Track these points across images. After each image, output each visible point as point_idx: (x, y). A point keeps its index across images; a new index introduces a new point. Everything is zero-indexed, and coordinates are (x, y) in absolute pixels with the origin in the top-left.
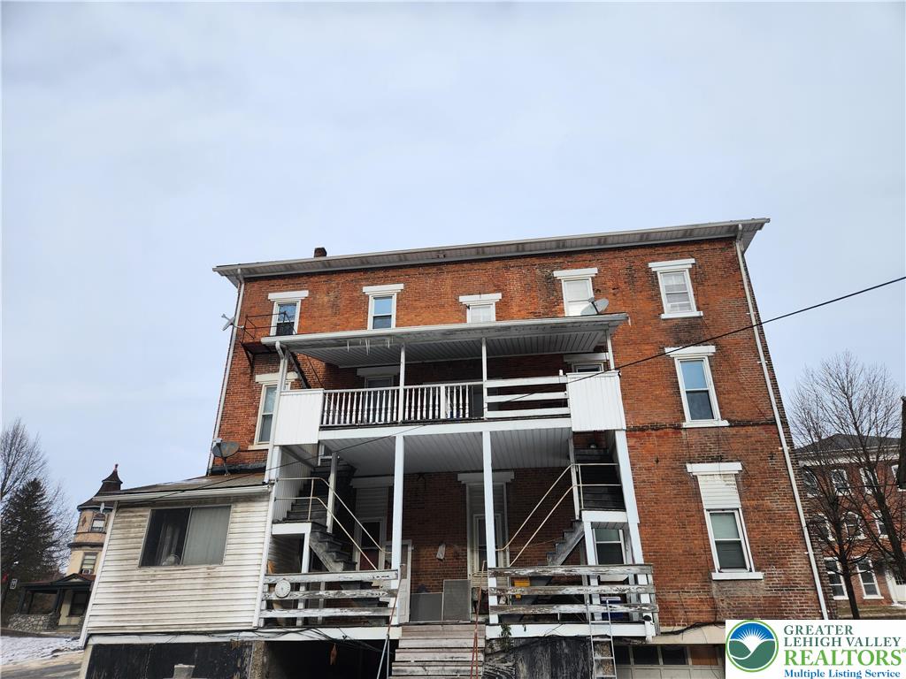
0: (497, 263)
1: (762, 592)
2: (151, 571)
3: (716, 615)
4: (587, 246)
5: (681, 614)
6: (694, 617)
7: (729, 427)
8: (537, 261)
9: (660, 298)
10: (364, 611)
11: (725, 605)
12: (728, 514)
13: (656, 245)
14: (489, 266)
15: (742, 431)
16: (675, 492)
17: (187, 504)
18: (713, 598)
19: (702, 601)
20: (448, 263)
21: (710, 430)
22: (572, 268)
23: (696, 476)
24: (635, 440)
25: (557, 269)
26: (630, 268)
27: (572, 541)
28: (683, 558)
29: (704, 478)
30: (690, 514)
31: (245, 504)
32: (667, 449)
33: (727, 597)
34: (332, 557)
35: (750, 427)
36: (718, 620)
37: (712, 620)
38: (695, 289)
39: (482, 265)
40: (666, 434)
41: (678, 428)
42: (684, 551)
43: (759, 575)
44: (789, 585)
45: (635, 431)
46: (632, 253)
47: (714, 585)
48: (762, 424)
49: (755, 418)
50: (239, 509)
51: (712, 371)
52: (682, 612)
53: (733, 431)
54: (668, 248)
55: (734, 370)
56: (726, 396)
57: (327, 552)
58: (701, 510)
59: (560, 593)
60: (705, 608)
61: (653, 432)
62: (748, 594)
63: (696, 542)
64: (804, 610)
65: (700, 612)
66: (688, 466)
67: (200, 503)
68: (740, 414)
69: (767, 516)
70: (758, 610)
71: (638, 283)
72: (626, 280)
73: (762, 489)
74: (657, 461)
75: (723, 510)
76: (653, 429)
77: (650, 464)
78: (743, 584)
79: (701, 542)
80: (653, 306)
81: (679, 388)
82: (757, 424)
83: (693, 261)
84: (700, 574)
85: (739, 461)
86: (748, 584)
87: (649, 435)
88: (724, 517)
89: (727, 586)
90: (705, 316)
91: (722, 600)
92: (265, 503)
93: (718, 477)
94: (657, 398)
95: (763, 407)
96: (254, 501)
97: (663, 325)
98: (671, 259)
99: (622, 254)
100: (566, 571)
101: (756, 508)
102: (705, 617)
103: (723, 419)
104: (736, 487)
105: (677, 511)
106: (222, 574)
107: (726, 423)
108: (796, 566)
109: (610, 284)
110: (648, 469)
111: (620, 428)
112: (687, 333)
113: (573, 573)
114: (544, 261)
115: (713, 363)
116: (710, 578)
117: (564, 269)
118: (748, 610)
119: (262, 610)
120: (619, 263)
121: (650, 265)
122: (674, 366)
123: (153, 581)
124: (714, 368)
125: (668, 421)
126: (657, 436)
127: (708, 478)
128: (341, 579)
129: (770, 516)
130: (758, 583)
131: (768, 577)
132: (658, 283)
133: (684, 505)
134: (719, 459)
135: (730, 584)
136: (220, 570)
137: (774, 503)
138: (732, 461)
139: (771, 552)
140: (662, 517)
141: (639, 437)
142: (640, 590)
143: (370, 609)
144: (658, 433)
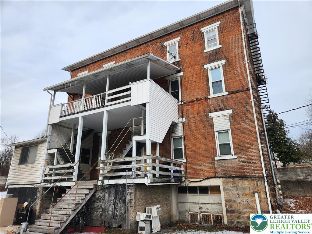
0: (145, 45)
1: (236, 164)
2: (21, 166)
3: (216, 174)
4: (176, 28)
5: (202, 174)
6: (207, 175)
7: (228, 94)
8: (158, 40)
9: (204, 44)
10: (66, 177)
11: (220, 170)
12: (225, 132)
13: (204, 20)
14: (142, 47)
15: (234, 95)
16: (203, 125)
17: (29, 145)
18: (215, 167)
19: (211, 169)
20: (129, 49)
21: (220, 98)
22: (171, 39)
23: (212, 118)
24: (189, 106)
25: (165, 42)
26: (193, 33)
27: (128, 148)
28: (204, 152)
29: (216, 118)
30: (209, 134)
31: (41, 144)
32: (201, 108)
33: (221, 167)
34: (61, 159)
35: (238, 93)
36: (217, 176)
37: (214, 176)
38: (219, 35)
39: (140, 47)
40: (202, 102)
41: (206, 99)
42: (205, 149)
43: (235, 157)
44: (249, 161)
45: (190, 103)
46: (194, 26)
47: (216, 162)
48: (243, 91)
49: (240, 89)
50: (40, 146)
51: (223, 71)
52: (202, 173)
53: (230, 96)
54: (209, 20)
55: (233, 69)
56: (229, 81)
57: (60, 158)
58: (213, 132)
59: (121, 168)
60: (212, 171)
61: (197, 102)
62: (230, 165)
63: (210, 145)
64: (255, 171)
65: (210, 173)
66: (209, 114)
67: (31, 145)
68: (234, 88)
69: (242, 131)
70: (234, 172)
71: (196, 39)
72: (191, 39)
73: (241, 120)
74: (197, 114)
75: (223, 131)
76: (197, 101)
77: (195, 115)
78: (228, 161)
79: (212, 145)
80: (201, 47)
81: (209, 82)
82: (241, 91)
83: (219, 22)
84: (211, 158)
85: (231, 109)
86: (231, 161)
87: (195, 104)
88: (224, 134)
89: (221, 162)
90: (222, 47)
91: (219, 168)
92: (45, 144)
93: (222, 117)
94: (199, 88)
95: (245, 83)
96: (43, 143)
97: (205, 55)
98: (210, 24)
99: (191, 28)
100: (123, 160)
101: (237, 129)
102: (211, 175)
103: (226, 92)
104: (229, 120)
105: (204, 133)
106: (35, 166)
107: (227, 93)
108: (253, 152)
109: (185, 43)
110: (194, 118)
111: (147, 102)
112: (215, 56)
113: (125, 161)
114: (161, 40)
115: (224, 68)
116: (215, 159)
117: (168, 41)
118: (229, 172)
119: (42, 177)
120: (189, 33)
121: (201, 29)
122: (208, 72)
123: (21, 169)
124: (224, 70)
125: (203, 96)
126: (198, 103)
127: (218, 118)
128: (62, 167)
129: (243, 131)
130: (235, 160)
131: (240, 158)
132: (204, 37)
133: (206, 130)
134: (223, 109)
135: (223, 161)
136: (35, 165)
137: (245, 126)
138: (228, 109)
139: (241, 147)
140: (197, 136)
141: (191, 105)
142: (146, 165)
143: (68, 176)
144: (199, 102)
